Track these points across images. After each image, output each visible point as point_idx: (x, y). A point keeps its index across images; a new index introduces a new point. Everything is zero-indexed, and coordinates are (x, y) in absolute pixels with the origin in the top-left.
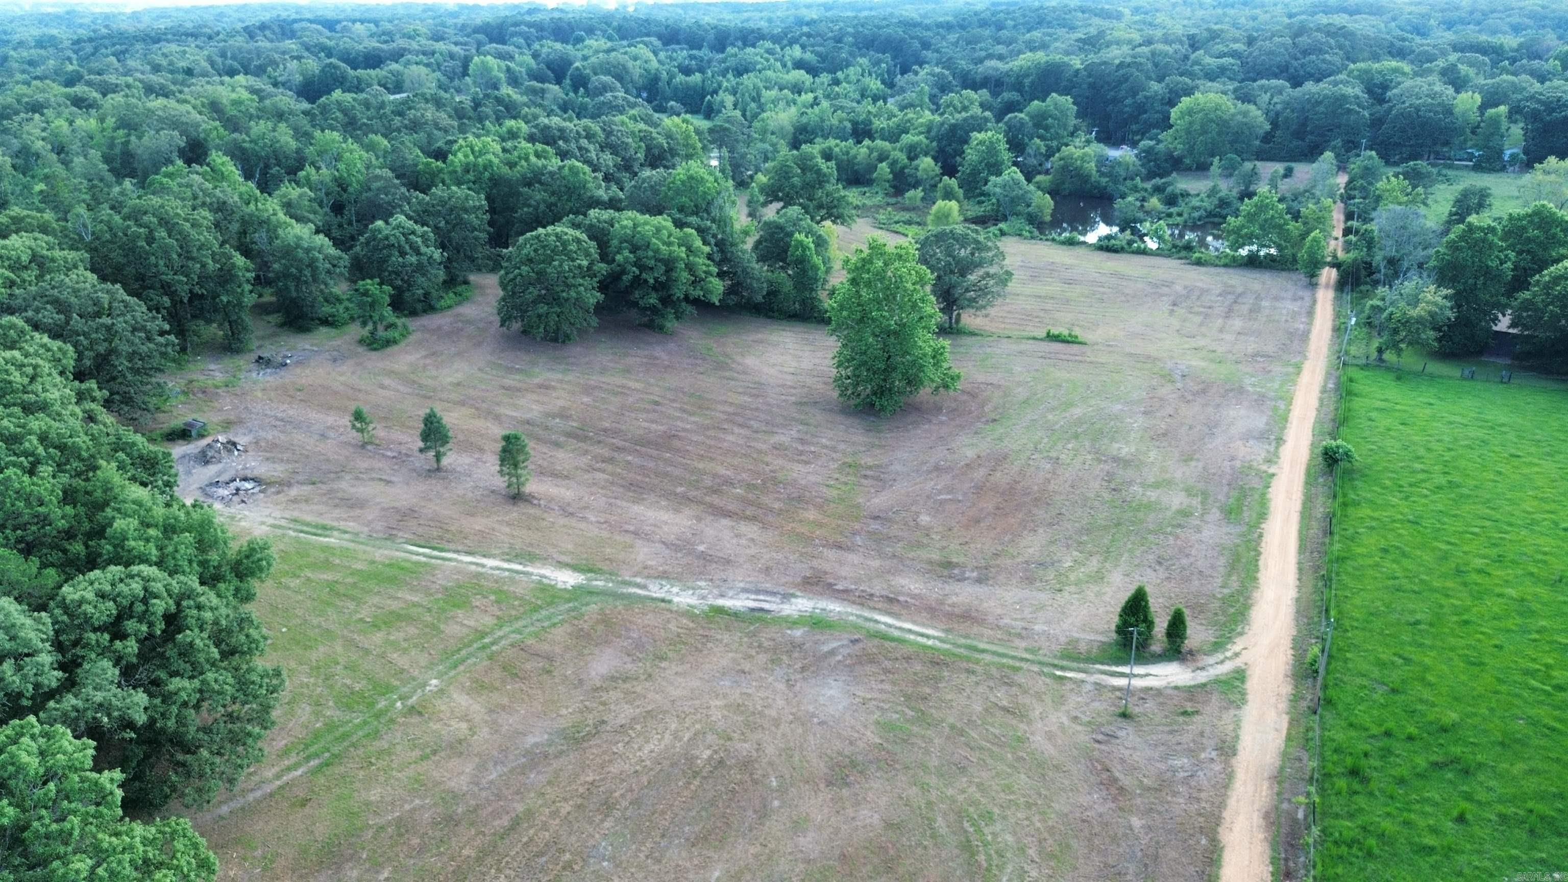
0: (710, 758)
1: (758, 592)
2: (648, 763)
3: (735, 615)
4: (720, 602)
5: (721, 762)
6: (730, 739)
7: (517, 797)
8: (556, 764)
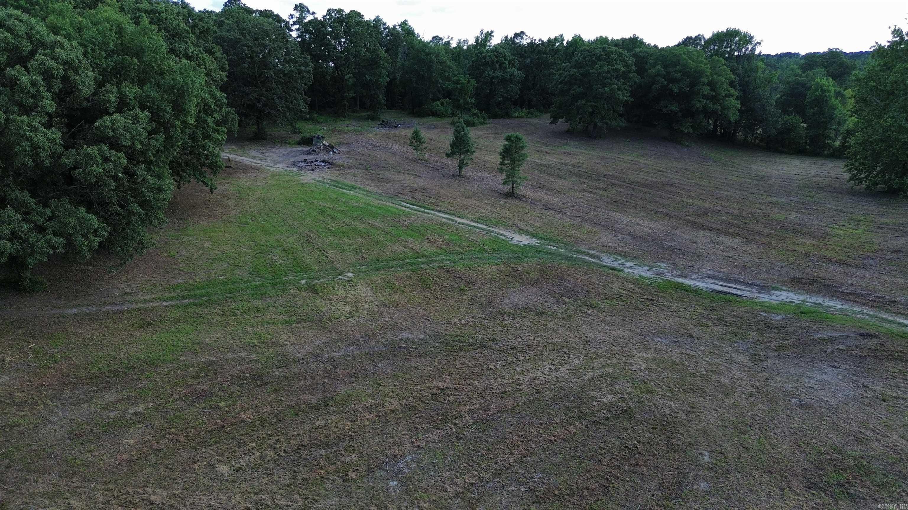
0: (614, 404)
1: (728, 280)
2: (524, 388)
3: (697, 292)
4: (680, 280)
5: (626, 412)
6: (650, 392)
7: (348, 380)
8: (414, 362)
